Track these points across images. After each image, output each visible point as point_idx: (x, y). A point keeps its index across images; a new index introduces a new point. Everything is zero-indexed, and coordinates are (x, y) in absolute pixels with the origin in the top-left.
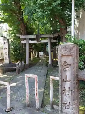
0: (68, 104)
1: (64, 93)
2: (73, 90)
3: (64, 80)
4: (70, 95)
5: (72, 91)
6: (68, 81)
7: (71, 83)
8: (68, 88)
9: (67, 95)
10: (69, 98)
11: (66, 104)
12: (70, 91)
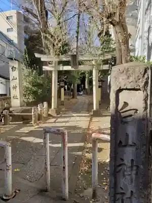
0: (128, 195)
1: (120, 171)
2: (142, 167)
3: (121, 142)
4: (134, 176)
5: (138, 167)
6: (131, 146)
7: (137, 149)
8: (130, 161)
9: (127, 176)
10: (132, 182)
11: (123, 193)
12: (135, 168)
